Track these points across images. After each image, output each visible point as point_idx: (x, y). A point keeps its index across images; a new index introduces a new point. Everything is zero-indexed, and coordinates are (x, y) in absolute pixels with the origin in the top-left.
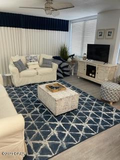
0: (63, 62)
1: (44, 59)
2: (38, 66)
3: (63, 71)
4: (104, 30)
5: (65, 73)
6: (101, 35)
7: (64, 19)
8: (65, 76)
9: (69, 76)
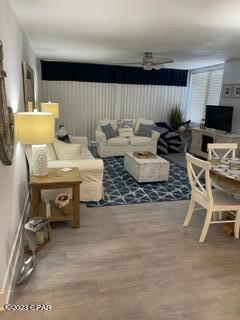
0: (171, 130)
1: (141, 125)
2: (131, 134)
3: (169, 144)
4: (232, 85)
5: (172, 147)
6: (227, 93)
7: (176, 68)
8: (171, 151)
9: (178, 152)
